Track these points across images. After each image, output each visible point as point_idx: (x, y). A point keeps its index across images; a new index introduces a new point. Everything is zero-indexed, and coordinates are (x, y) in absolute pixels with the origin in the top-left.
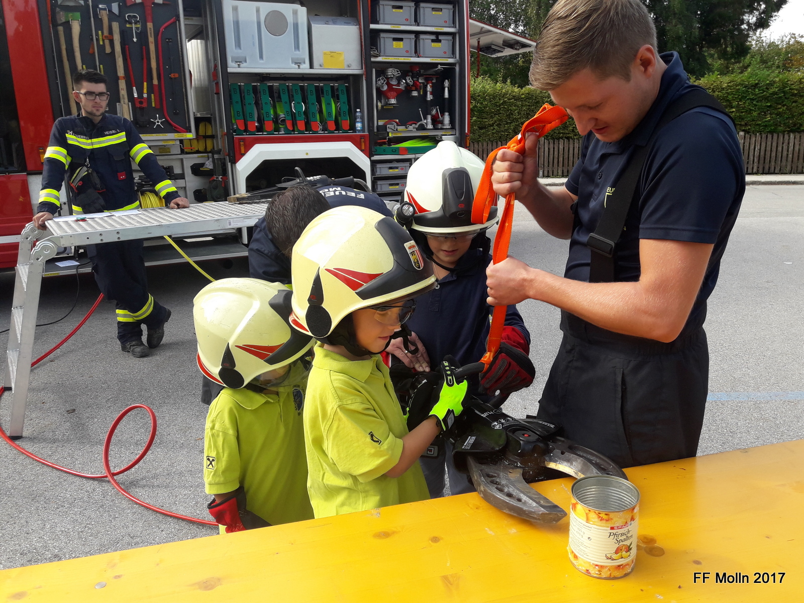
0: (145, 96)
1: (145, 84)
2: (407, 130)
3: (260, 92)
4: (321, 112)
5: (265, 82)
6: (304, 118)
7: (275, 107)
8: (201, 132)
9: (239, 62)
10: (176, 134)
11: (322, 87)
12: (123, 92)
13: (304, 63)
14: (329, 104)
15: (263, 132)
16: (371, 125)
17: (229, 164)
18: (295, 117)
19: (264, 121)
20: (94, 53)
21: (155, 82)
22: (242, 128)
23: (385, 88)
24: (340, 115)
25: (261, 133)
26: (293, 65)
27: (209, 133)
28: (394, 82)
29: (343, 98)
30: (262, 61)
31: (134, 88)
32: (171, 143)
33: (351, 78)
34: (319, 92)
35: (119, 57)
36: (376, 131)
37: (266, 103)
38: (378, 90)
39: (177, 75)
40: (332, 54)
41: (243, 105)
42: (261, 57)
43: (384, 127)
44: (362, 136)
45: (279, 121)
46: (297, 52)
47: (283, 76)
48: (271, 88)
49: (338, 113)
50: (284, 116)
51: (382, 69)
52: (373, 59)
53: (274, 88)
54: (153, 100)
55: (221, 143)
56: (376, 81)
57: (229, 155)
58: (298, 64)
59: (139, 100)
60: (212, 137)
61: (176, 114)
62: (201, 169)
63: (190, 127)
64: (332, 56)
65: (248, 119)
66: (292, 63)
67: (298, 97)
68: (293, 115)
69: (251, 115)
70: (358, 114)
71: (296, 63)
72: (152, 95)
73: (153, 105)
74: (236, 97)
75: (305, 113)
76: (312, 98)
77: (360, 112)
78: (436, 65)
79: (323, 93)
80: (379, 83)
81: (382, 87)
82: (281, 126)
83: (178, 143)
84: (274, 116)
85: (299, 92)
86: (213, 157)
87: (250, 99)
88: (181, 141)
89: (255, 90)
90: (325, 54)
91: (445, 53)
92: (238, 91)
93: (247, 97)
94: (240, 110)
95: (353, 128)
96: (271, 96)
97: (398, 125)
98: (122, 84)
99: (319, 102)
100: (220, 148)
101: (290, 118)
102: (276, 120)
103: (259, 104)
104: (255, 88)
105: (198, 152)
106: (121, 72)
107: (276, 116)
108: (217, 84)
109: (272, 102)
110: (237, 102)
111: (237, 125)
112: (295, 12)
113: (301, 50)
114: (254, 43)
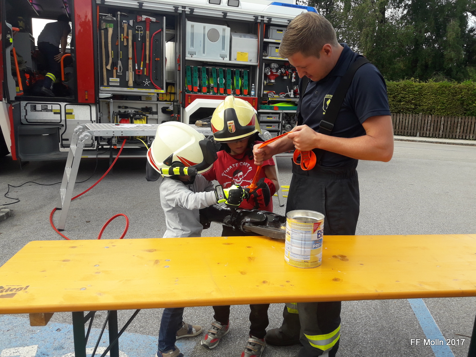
0: (141, 68)
1: (142, 62)
2: (279, 97)
3: (201, 71)
4: (233, 84)
5: (205, 66)
6: (224, 87)
7: (209, 80)
8: (169, 91)
9: (192, 54)
10: (155, 90)
11: (235, 71)
12: (130, 66)
13: (227, 57)
14: (238, 80)
15: (201, 93)
16: (259, 93)
17: (182, 108)
18: (219, 86)
19: (202, 87)
20: (118, 45)
21: (147, 62)
22: (191, 90)
23: (270, 73)
24: (243, 86)
25: (200, 93)
26: (221, 58)
27: (173, 91)
28: (274, 71)
29: (246, 77)
30: (204, 55)
31: (136, 64)
32: (152, 94)
33: (251, 67)
34: (233, 74)
35: (131, 48)
36: (262, 96)
37: (204, 78)
38: (265, 74)
39: (159, 59)
40: (242, 54)
41: (192, 77)
42: (204, 52)
43: (267, 95)
44: (253, 98)
45: (210, 88)
46: (223, 51)
47: (215, 64)
48: (207, 69)
49: (242, 86)
50: (213, 85)
51: (268, 63)
52: (264, 58)
53: (209, 70)
54: (145, 71)
55: (179, 97)
56: (265, 70)
57: (182, 103)
58: (223, 58)
59: (138, 71)
60: (174, 94)
61: (156, 79)
62: (167, 110)
63: (163, 87)
64: (241, 55)
65: (194, 85)
66: (220, 57)
67: (222, 75)
68: (218, 85)
69: (196, 83)
70: (253, 87)
71: (222, 57)
72: (145, 68)
73: (145, 74)
74: (189, 73)
75: (225, 84)
76: (229, 77)
77: (254, 85)
79: (235, 74)
80: (266, 71)
81: (268, 73)
82: (211, 90)
83: (156, 95)
84: (208, 85)
85: (223, 73)
86: (174, 104)
87: (196, 74)
88: (158, 94)
89: (199, 70)
90: (238, 53)
92: (190, 70)
93: (194, 73)
94: (190, 80)
95: (249, 94)
96: (207, 74)
97: (274, 94)
98: (130, 62)
99: (233, 79)
100: (178, 99)
101: (216, 86)
102: (209, 87)
103: (200, 78)
104: (199, 69)
105: (166, 101)
106: (130, 56)
107: (209, 84)
108: (179, 65)
109: (207, 77)
110: (189, 76)
111: (188, 88)
112: (224, 30)
113: (225, 50)
114: (200, 45)
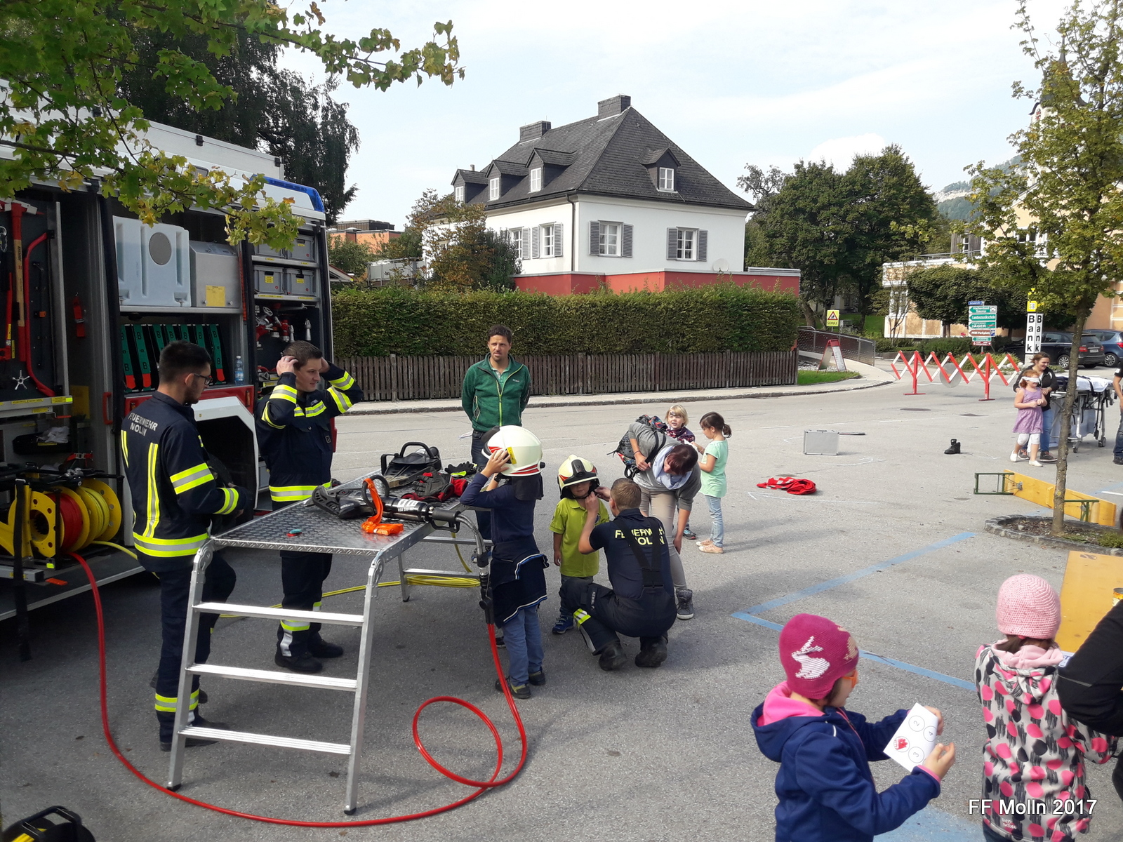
0: (9, 343)
1: (9, 326)
9: (121, 297)
10: (46, 399)
13: (186, 299)
21: (22, 323)
26: (176, 302)
28: (261, 322)
29: (216, 341)
30: (144, 297)
32: (43, 411)
39: (45, 314)
40: (214, 289)
42: (143, 291)
44: (245, 389)
46: (180, 286)
54: (13, 350)
57: (113, 423)
58: (180, 303)
61: (41, 368)
62: (40, 444)
64: (214, 292)
66: (174, 298)
70: (239, 362)
71: (178, 300)
72: (13, 341)
73: (14, 357)
77: (241, 359)
78: (298, 303)
83: (51, 410)
85: (174, 335)
90: (208, 289)
91: (307, 290)
95: (230, 378)
97: (268, 373)
112: (178, 235)
113: (183, 283)
114: (137, 272)
